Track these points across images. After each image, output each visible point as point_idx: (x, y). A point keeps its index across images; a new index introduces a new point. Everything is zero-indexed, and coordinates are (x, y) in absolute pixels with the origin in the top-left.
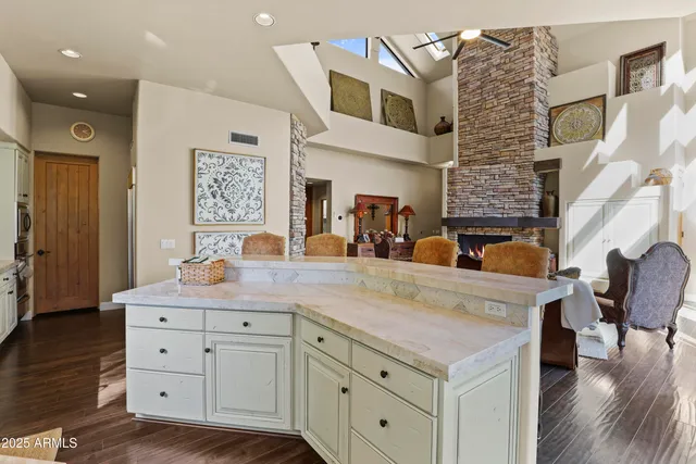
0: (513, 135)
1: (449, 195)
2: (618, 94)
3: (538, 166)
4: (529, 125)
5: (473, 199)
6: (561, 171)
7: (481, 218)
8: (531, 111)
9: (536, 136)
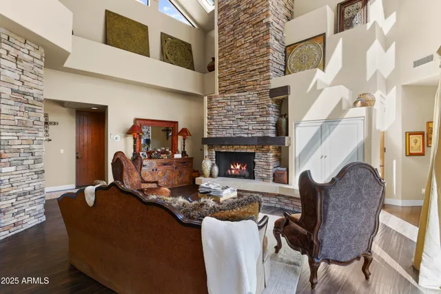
0: (255, 67)
1: (208, 118)
2: (336, 32)
3: (274, 92)
4: (266, 58)
5: (226, 122)
6: (289, 97)
7: (231, 138)
8: (268, 47)
9: (271, 68)
